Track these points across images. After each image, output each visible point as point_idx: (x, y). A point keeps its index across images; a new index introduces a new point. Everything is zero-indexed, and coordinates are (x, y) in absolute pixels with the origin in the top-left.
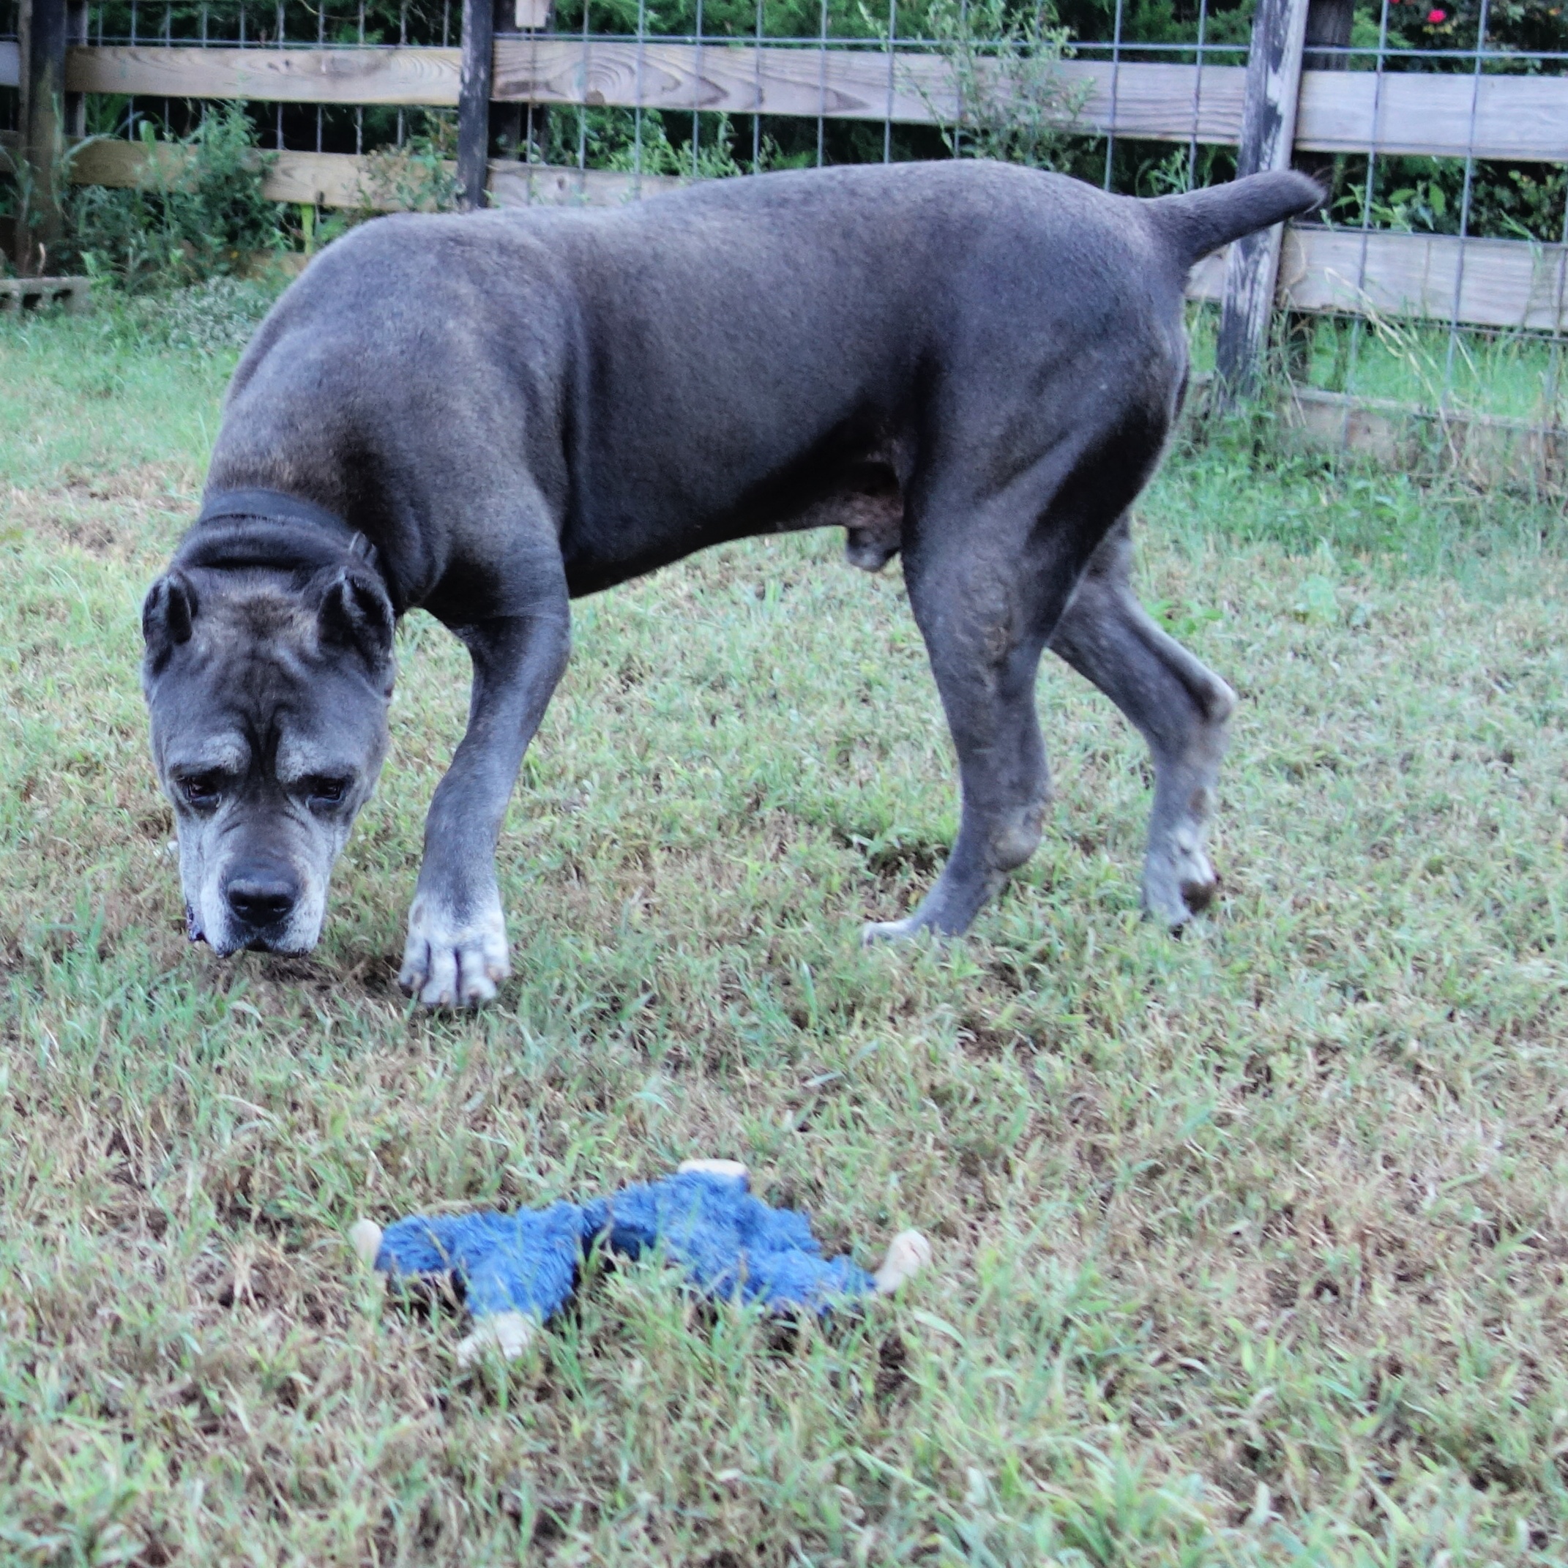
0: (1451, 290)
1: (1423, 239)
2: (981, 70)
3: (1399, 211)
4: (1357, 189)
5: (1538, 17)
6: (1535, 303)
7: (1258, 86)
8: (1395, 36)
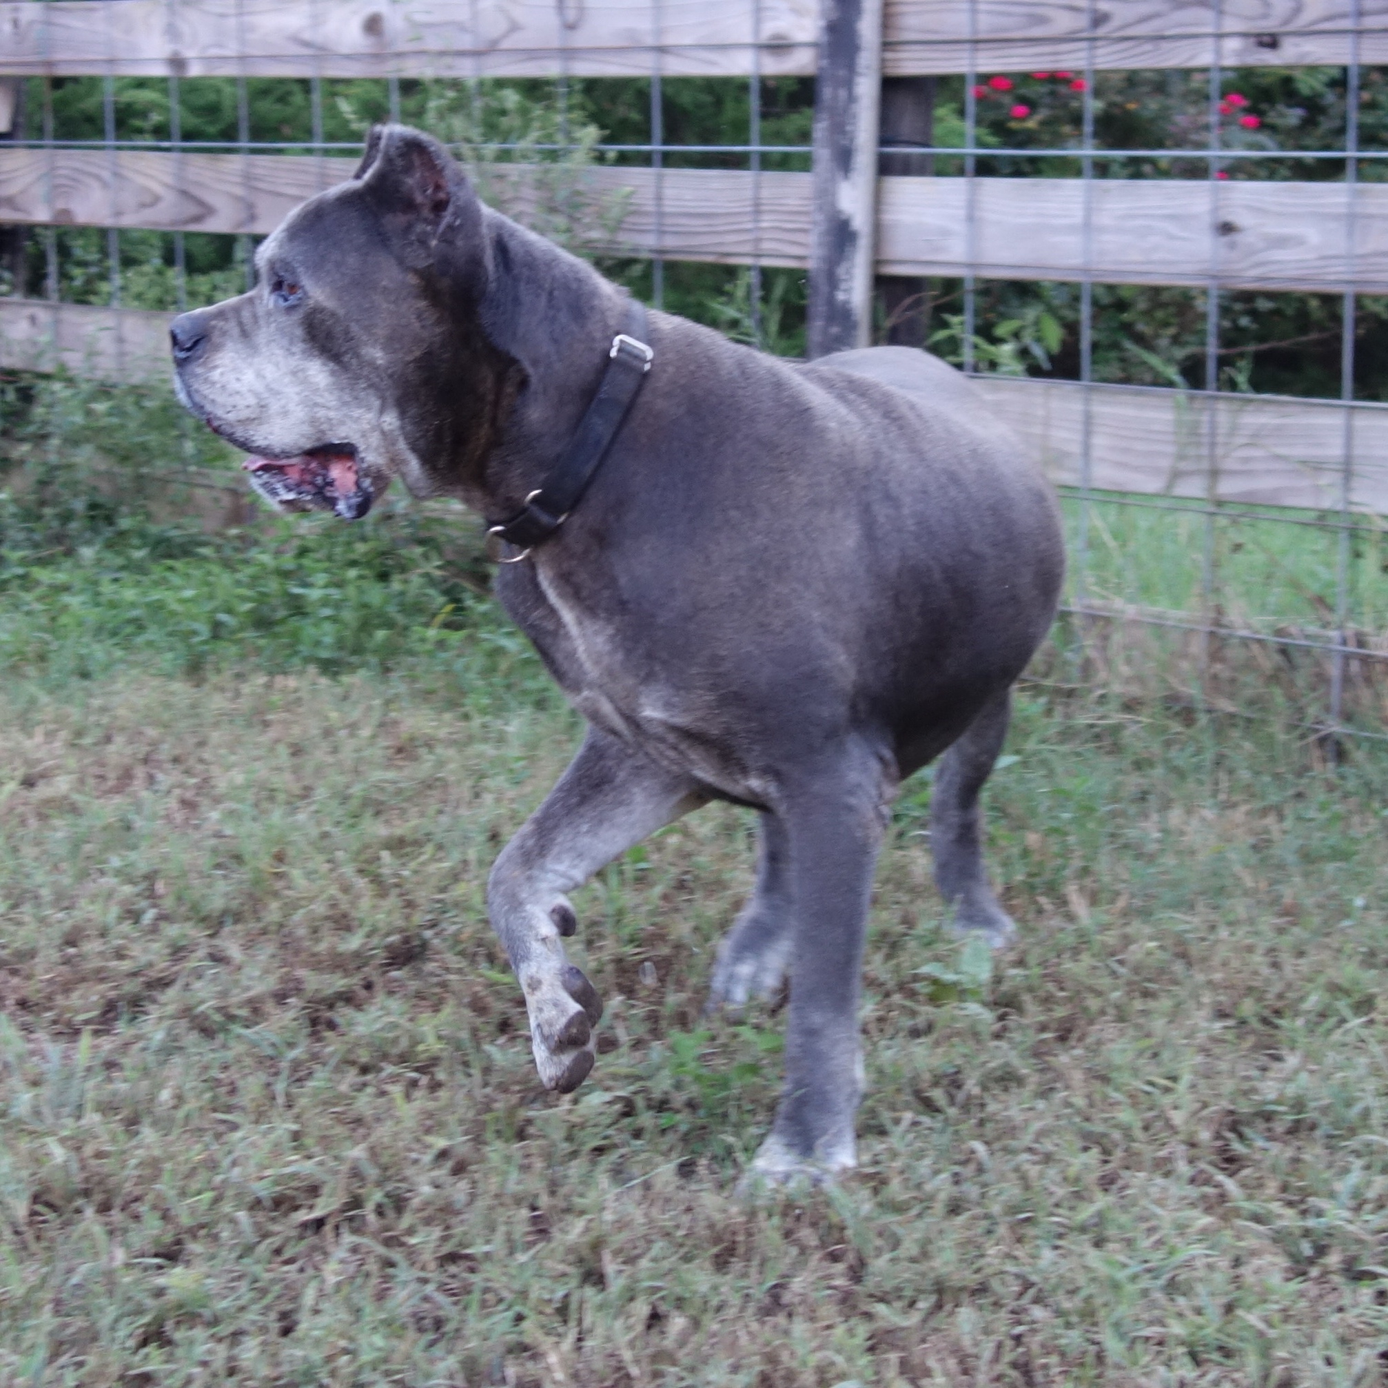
0: (1076, 448)
1: (1039, 384)
2: (501, 177)
3: (1007, 350)
4: (954, 320)
5: (1116, 111)
6: (1183, 466)
7: (826, 196)
8: (983, 132)
